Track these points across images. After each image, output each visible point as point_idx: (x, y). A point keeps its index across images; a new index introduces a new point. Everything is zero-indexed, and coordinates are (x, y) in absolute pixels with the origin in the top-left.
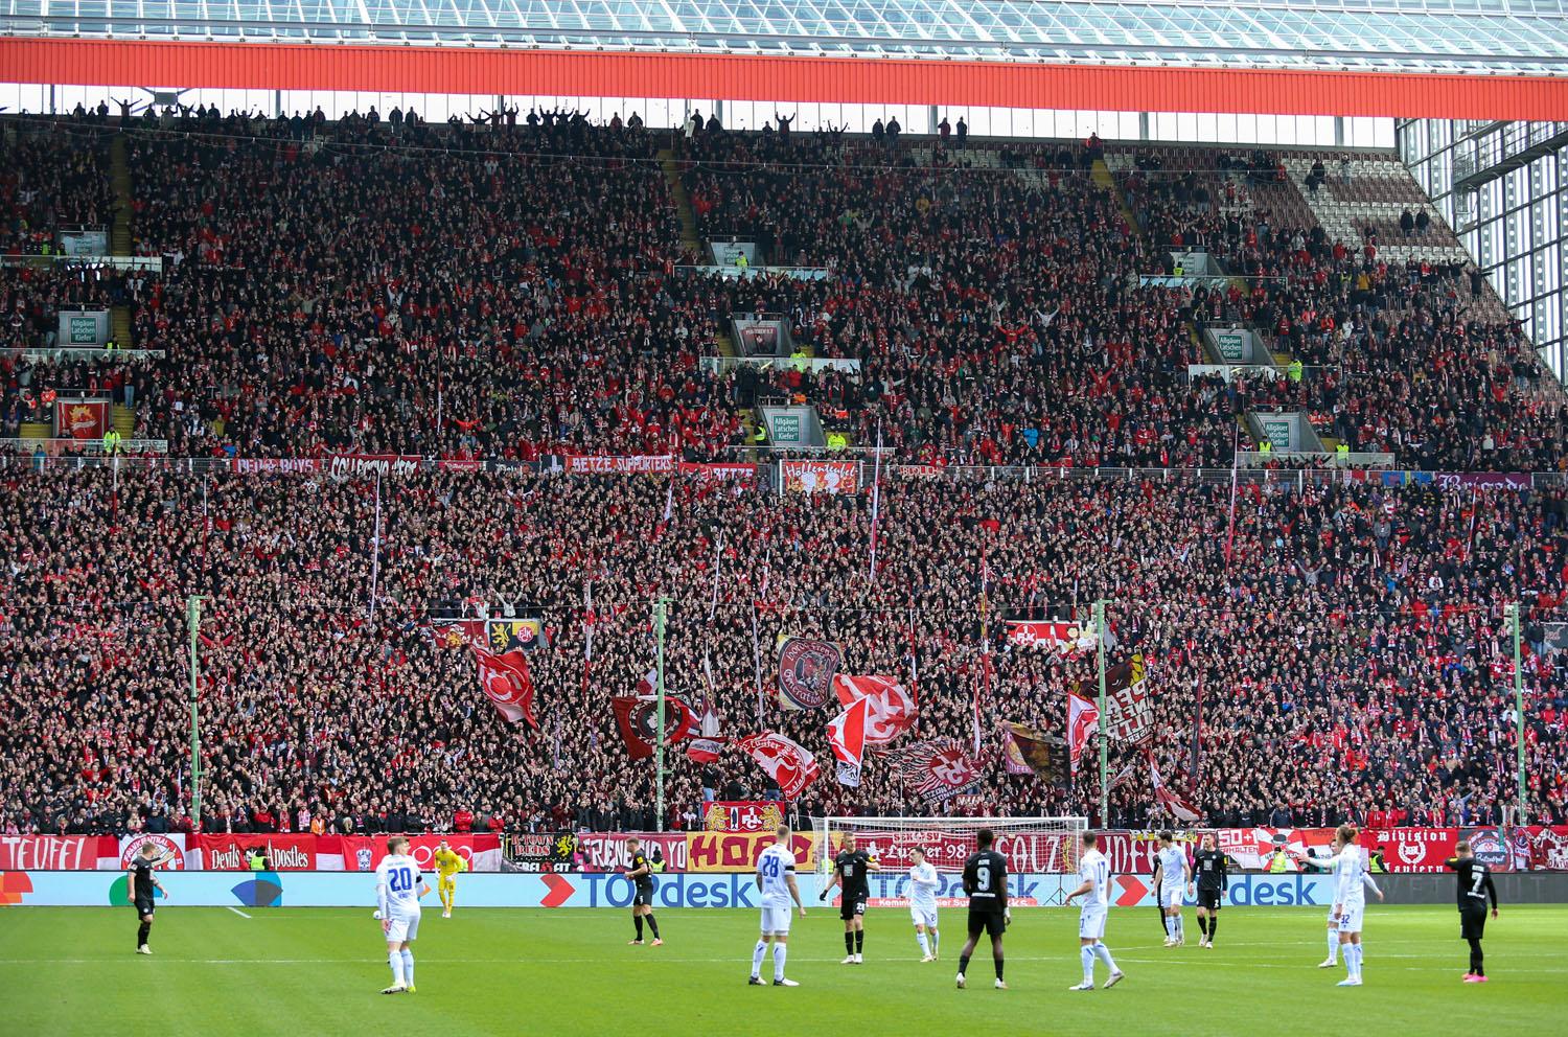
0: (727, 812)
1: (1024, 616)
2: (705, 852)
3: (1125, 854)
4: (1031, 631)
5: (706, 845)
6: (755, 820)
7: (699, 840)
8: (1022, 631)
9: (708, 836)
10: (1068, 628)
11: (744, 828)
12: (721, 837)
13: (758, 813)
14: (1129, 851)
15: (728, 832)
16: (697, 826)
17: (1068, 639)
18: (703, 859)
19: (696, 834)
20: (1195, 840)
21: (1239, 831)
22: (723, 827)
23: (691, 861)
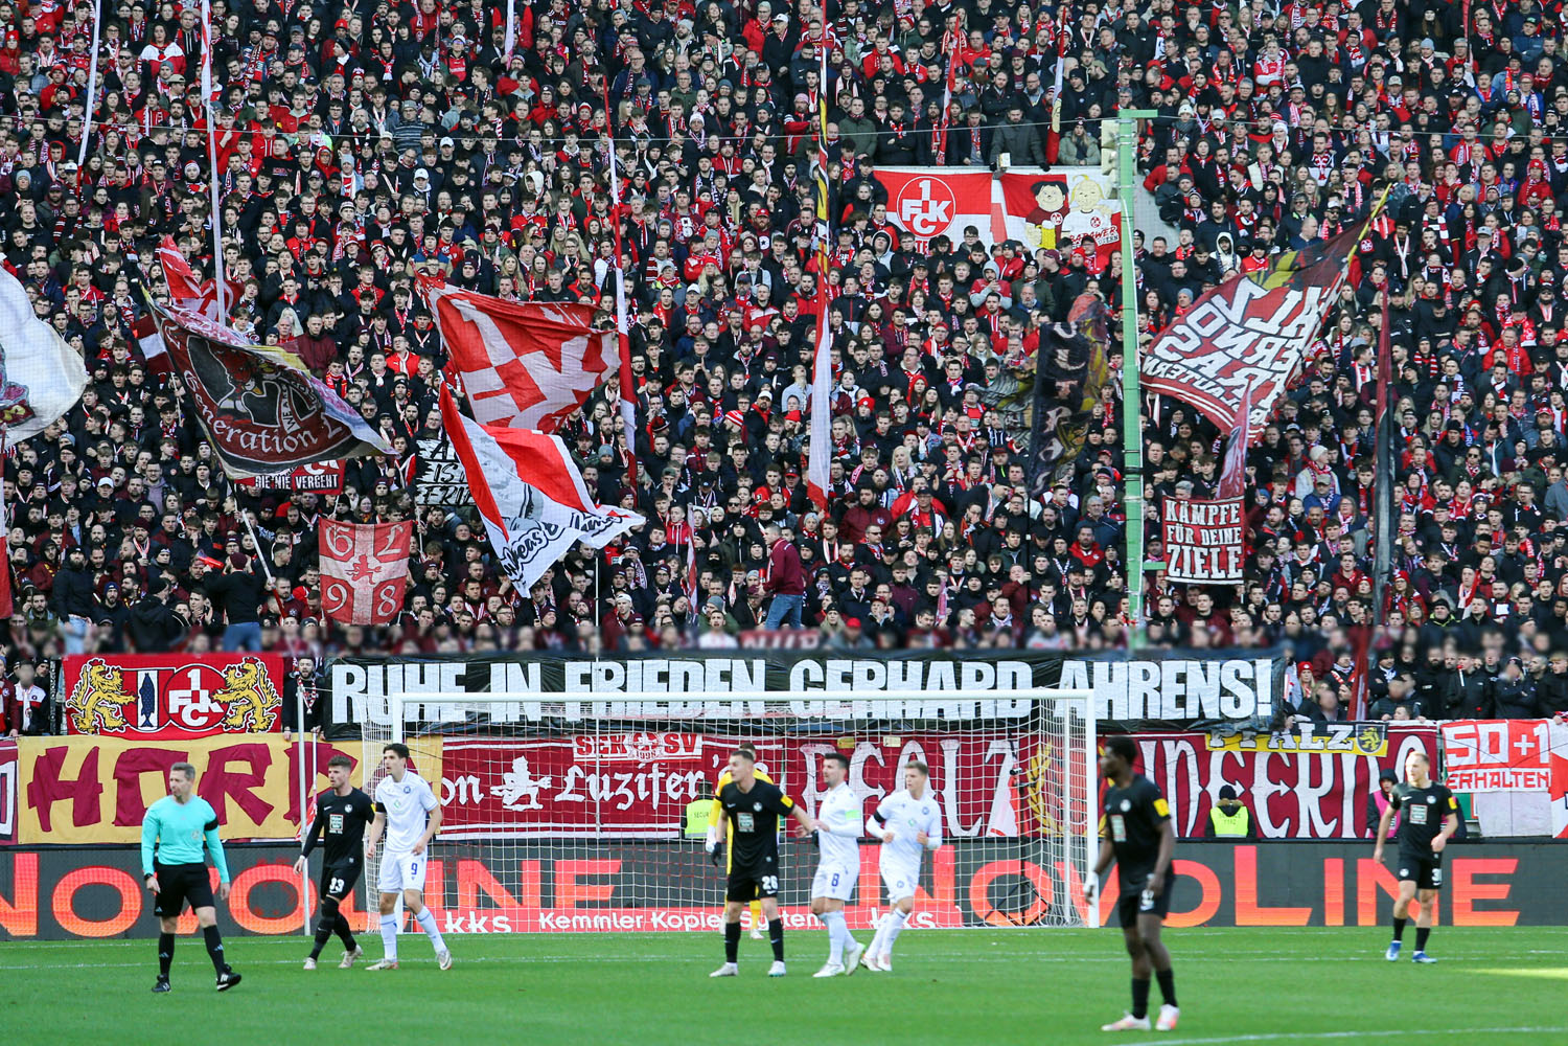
0: (128, 685)
1: (918, 153)
2: (67, 790)
3: (1195, 789)
4: (938, 194)
5: (70, 771)
6: (205, 704)
7: (54, 758)
8: (915, 193)
9: (77, 747)
10: (1037, 185)
11: (172, 725)
12: (112, 750)
13: (213, 683)
14: (1204, 778)
15: (130, 735)
16: (46, 719)
17: (1037, 216)
18: (62, 810)
19: (41, 744)
20: (1383, 751)
21: (1502, 728)
22: (114, 722)
23: (29, 817)
